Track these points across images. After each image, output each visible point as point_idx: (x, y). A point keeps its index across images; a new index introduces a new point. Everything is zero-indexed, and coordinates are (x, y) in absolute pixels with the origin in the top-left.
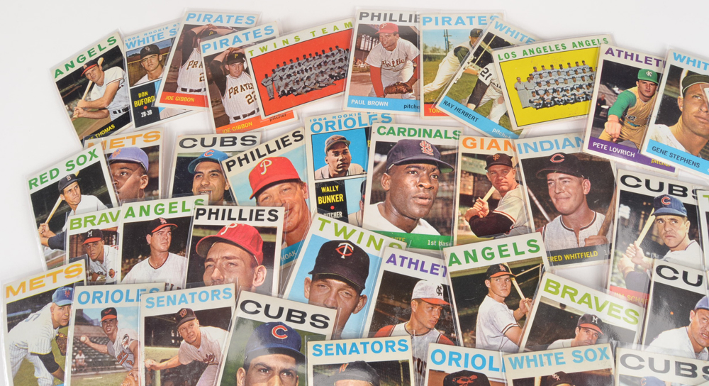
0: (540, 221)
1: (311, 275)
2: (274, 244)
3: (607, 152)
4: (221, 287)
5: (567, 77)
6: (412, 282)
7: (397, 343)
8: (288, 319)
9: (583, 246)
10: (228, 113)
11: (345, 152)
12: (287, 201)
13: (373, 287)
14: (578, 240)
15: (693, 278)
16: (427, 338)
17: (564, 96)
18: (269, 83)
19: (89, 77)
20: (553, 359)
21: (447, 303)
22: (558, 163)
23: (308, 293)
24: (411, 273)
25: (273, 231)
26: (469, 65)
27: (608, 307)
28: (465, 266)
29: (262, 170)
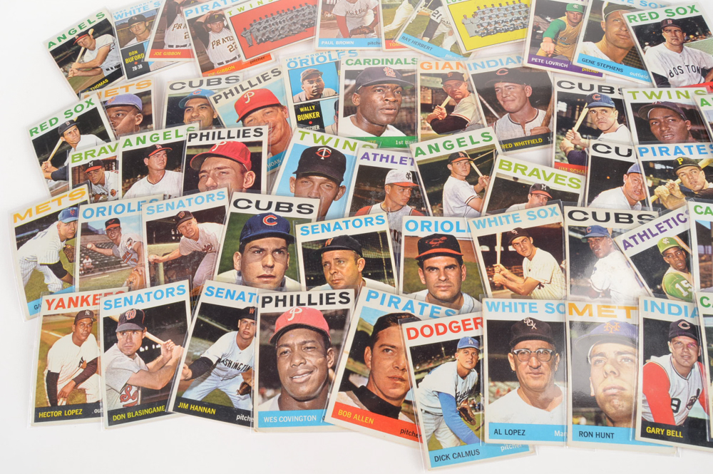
0: (491, 118)
1: (295, 175)
2: (260, 154)
3: (544, 65)
4: (214, 192)
5: (506, 12)
6: (384, 172)
7: (374, 219)
8: (277, 209)
9: (529, 135)
11: (318, 81)
12: (270, 121)
13: (350, 179)
14: (524, 131)
15: (624, 151)
16: (400, 213)
17: (504, 26)
18: (247, 35)
19: (81, 44)
20: (511, 219)
21: (416, 185)
22: (503, 75)
23: (293, 188)
24: (383, 165)
25: (260, 144)
26: (422, 9)
27: (553, 177)
28: (429, 156)
29: (247, 99)
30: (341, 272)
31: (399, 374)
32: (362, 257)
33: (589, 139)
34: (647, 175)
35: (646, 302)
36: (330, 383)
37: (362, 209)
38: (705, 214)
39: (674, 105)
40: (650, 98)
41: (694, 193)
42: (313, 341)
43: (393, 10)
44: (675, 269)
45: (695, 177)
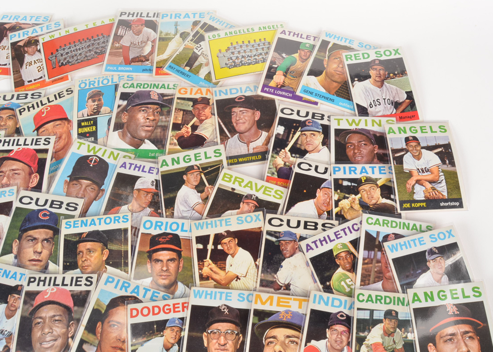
0: (224, 138)
1: (69, 178)
2: (45, 159)
3: (274, 94)
4: (7, 189)
5: (252, 48)
7: (121, 217)
8: (51, 206)
9: (252, 152)
10: (24, 79)
11: (100, 100)
12: (58, 132)
13: (109, 184)
14: (248, 149)
15: (321, 169)
16: (142, 214)
17: (248, 60)
18: (53, 58)
20: (223, 223)
21: (157, 191)
22: (240, 102)
23: (66, 189)
24: (135, 173)
25: (46, 151)
26: (188, 42)
27: (263, 189)
28: (171, 167)
29: (43, 113)
30: (90, 260)
31: (120, 345)
32: (107, 249)
33: (297, 158)
34: (336, 190)
35: (315, 296)
36: (68, 349)
37: (114, 209)
38: (374, 224)
39: (368, 131)
40: (351, 125)
41: (369, 207)
42: (60, 315)
43: (166, 42)
44: (343, 269)
45: (373, 193)
